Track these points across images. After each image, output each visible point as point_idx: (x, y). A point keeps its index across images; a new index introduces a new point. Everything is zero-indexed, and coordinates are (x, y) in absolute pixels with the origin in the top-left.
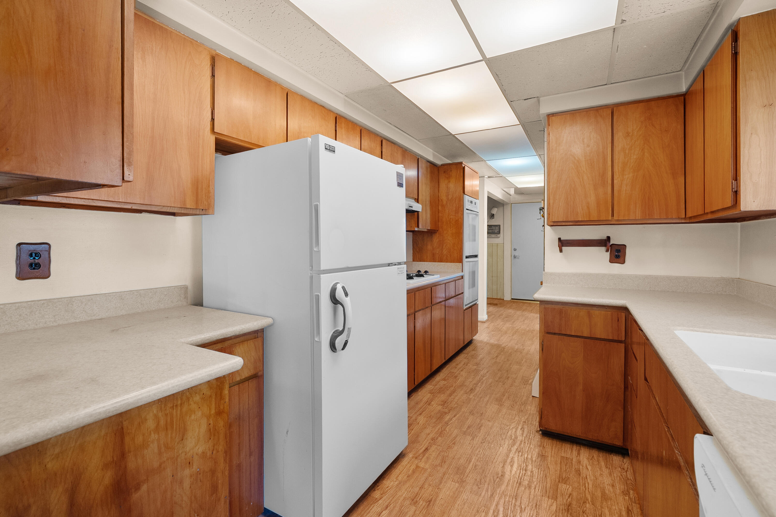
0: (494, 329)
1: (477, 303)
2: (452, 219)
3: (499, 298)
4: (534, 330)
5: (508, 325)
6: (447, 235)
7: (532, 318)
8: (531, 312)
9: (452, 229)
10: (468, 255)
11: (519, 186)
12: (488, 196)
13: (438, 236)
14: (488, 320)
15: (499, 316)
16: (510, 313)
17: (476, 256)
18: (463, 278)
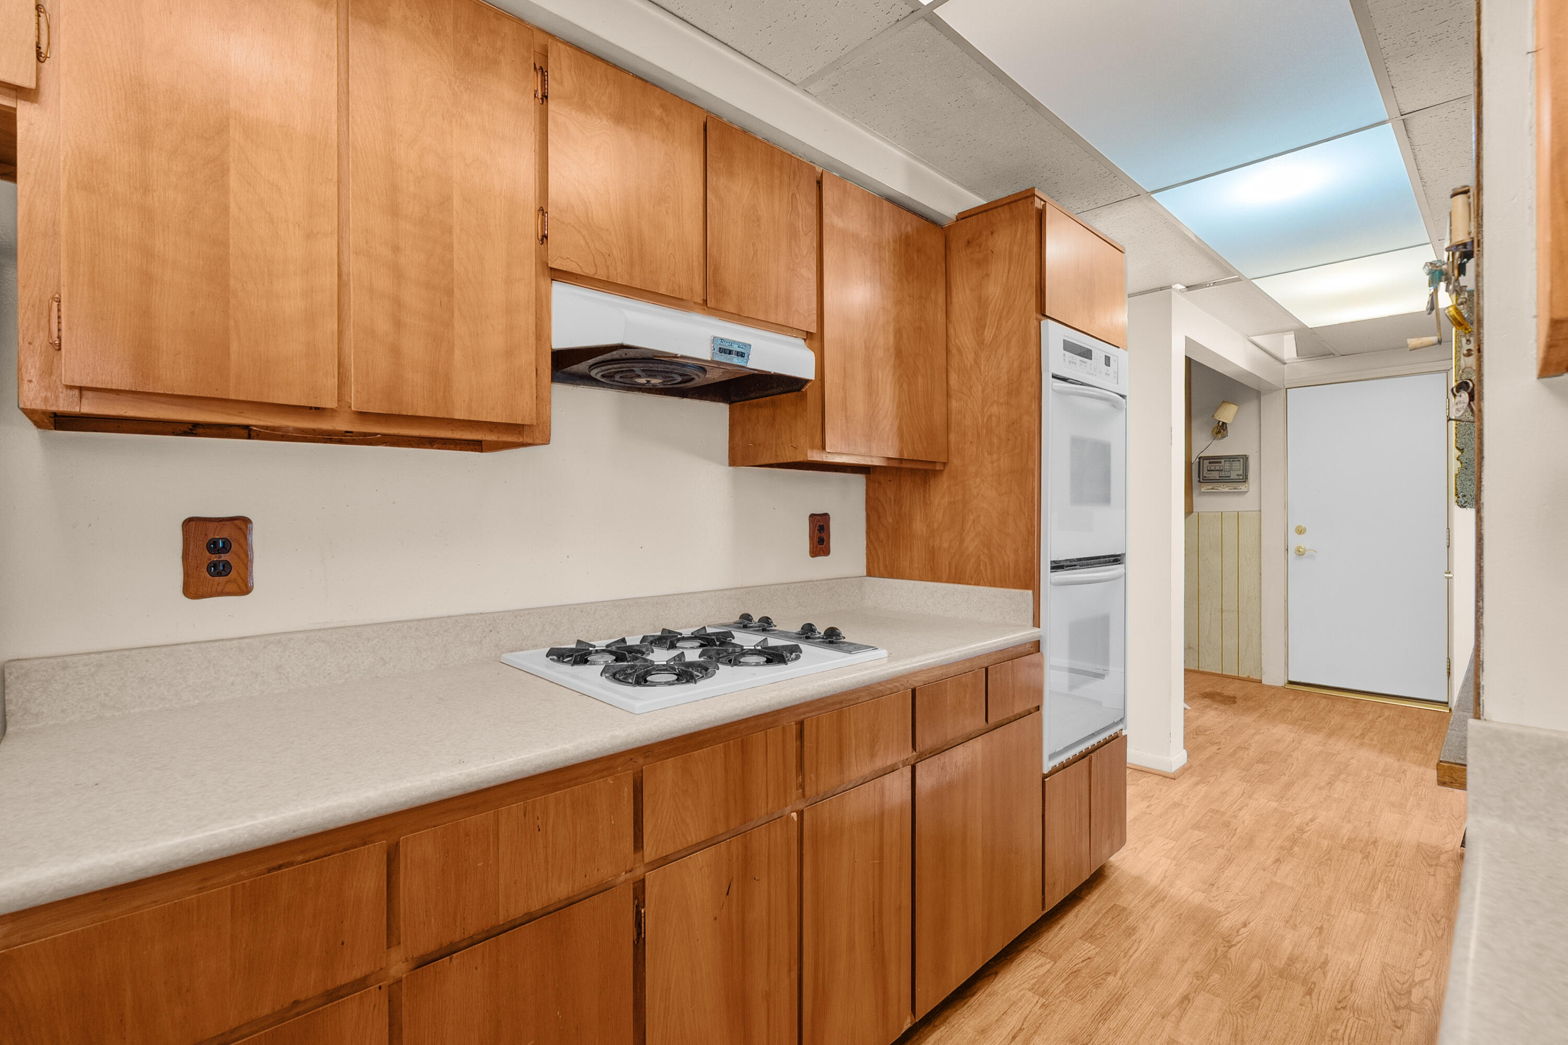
0: (1205, 815)
1: (1124, 733)
2: (994, 419)
3: (1245, 676)
4: (1375, 843)
5: (1263, 801)
6: (978, 480)
7: (1365, 773)
8: (1362, 744)
9: (995, 457)
10: (1061, 556)
11: (1314, 320)
12: (1186, 356)
13: (946, 485)
14: (1187, 769)
15: (1234, 753)
16: (1278, 741)
17: (1116, 559)
18: (1039, 651)
